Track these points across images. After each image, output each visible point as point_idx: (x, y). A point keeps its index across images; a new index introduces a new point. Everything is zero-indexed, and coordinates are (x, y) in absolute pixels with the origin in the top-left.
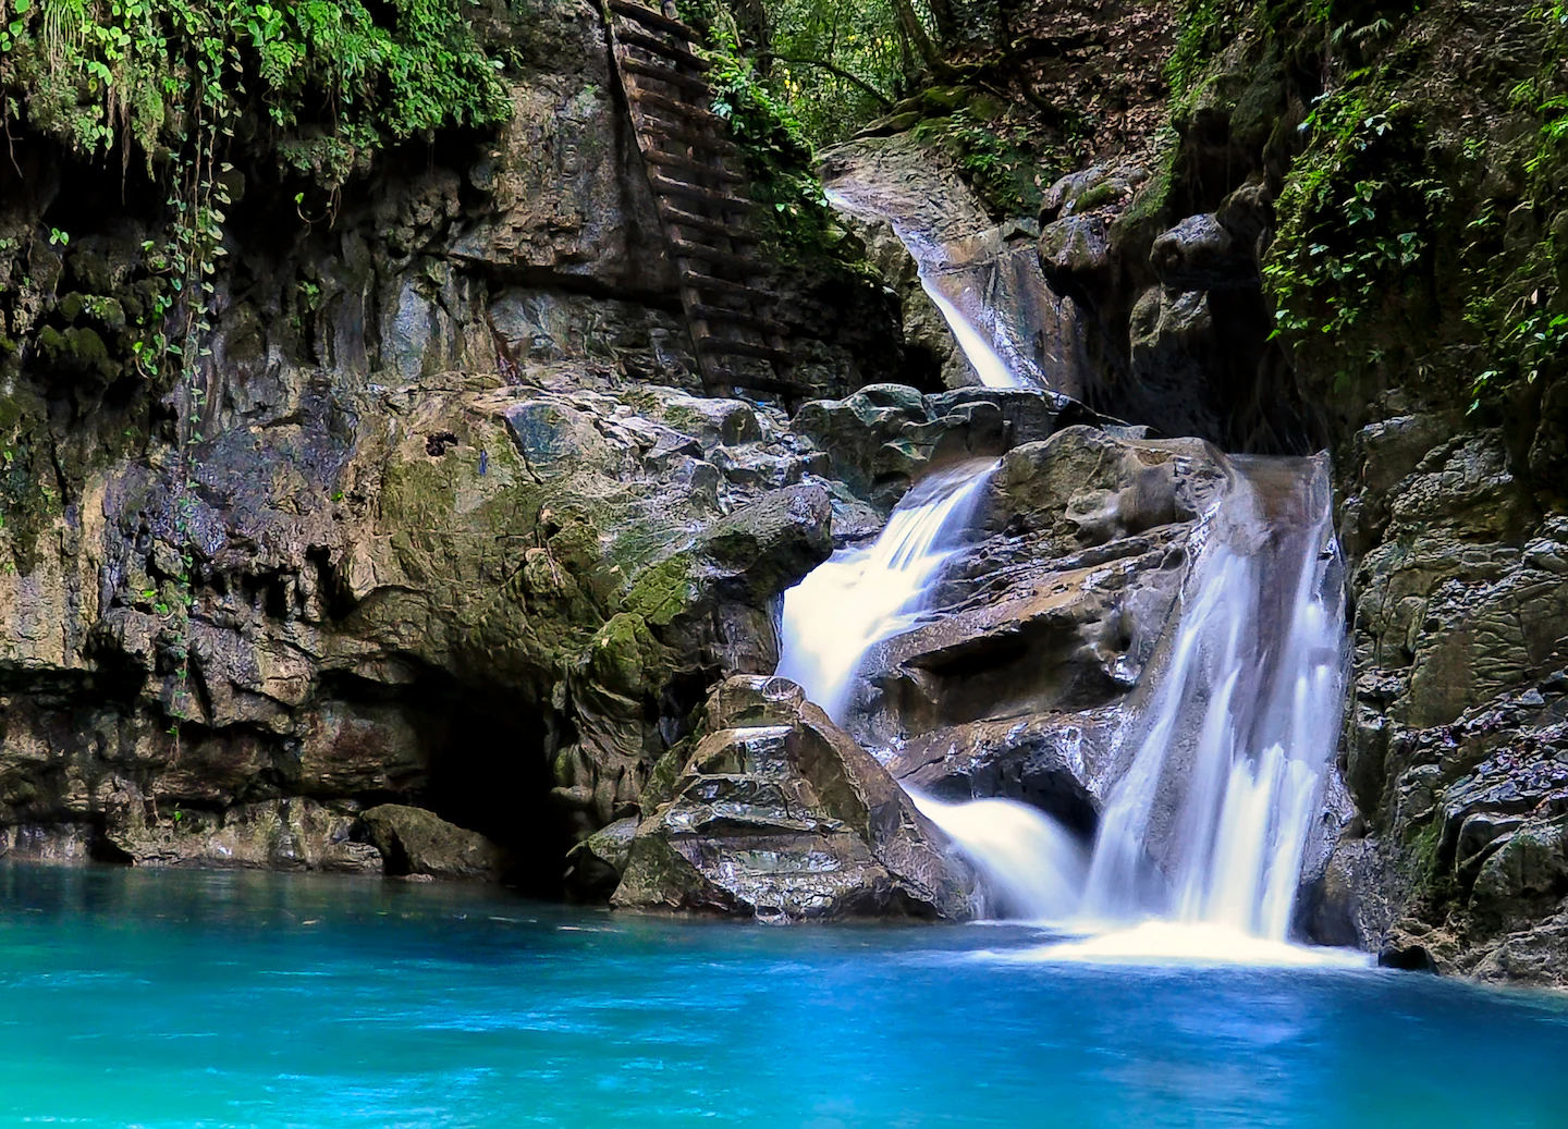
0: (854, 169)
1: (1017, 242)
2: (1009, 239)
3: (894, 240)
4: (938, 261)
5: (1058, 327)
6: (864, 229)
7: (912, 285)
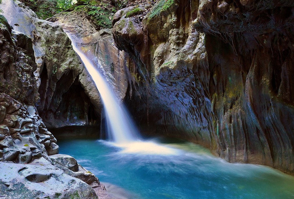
0: (58, 19)
1: (104, 36)
2: (102, 35)
3: (62, 33)
4: (80, 43)
5: (119, 62)
6: (51, 28)
7: (69, 48)
